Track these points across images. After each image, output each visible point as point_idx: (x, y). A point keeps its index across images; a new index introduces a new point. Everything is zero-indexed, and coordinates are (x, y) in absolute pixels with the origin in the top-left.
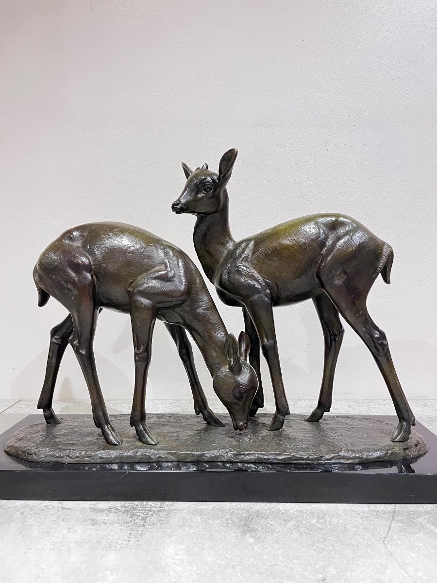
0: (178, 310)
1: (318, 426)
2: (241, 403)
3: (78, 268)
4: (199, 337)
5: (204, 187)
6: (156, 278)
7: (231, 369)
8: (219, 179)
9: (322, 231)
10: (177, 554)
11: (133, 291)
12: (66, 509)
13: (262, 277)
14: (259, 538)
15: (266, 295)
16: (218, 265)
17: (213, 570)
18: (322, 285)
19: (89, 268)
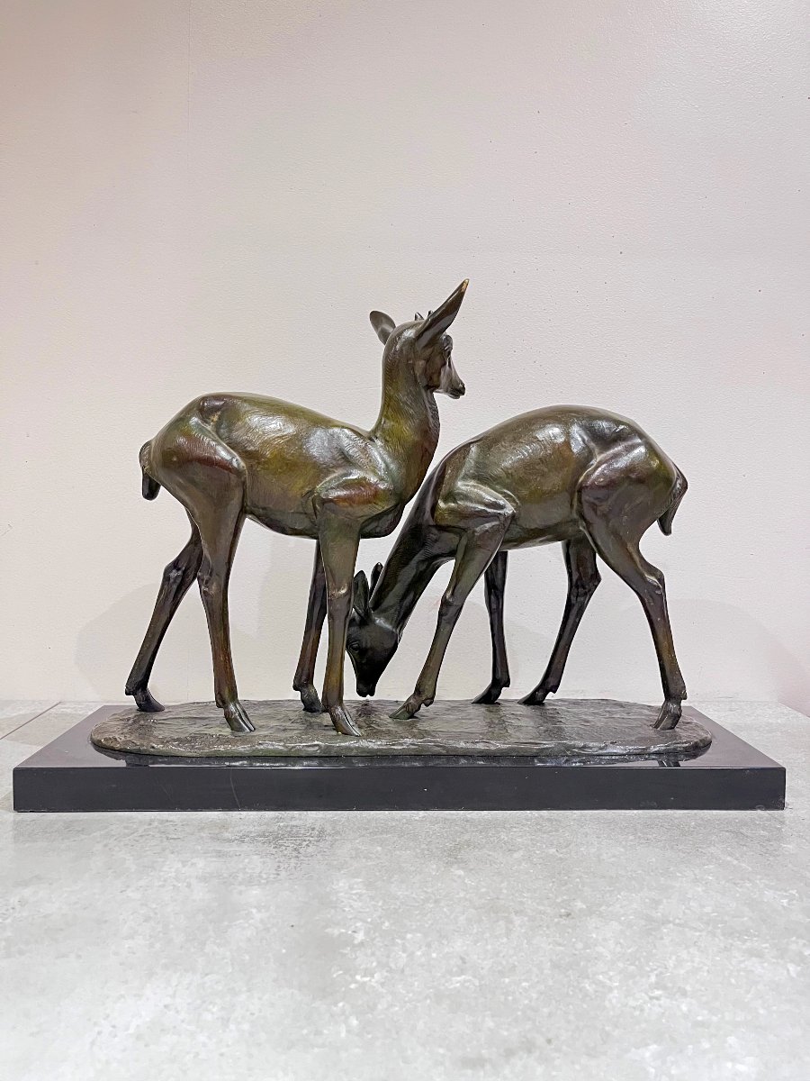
14: (472, 870)
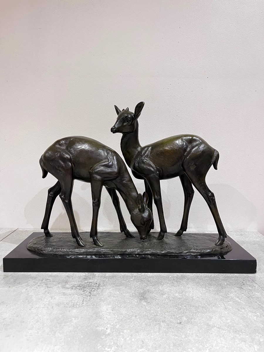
0: (114, 181)
1: (181, 238)
2: (144, 227)
3: (64, 160)
4: (124, 194)
5: (127, 120)
6: (103, 166)
7: (139, 210)
8: (134, 115)
9: (185, 144)
10: (107, 310)
11: (92, 172)
12: (49, 287)
13: (155, 165)
15: (157, 174)
16: (133, 159)
17: (125, 318)
18: (184, 170)
19: (70, 160)
